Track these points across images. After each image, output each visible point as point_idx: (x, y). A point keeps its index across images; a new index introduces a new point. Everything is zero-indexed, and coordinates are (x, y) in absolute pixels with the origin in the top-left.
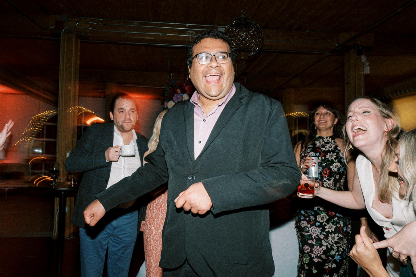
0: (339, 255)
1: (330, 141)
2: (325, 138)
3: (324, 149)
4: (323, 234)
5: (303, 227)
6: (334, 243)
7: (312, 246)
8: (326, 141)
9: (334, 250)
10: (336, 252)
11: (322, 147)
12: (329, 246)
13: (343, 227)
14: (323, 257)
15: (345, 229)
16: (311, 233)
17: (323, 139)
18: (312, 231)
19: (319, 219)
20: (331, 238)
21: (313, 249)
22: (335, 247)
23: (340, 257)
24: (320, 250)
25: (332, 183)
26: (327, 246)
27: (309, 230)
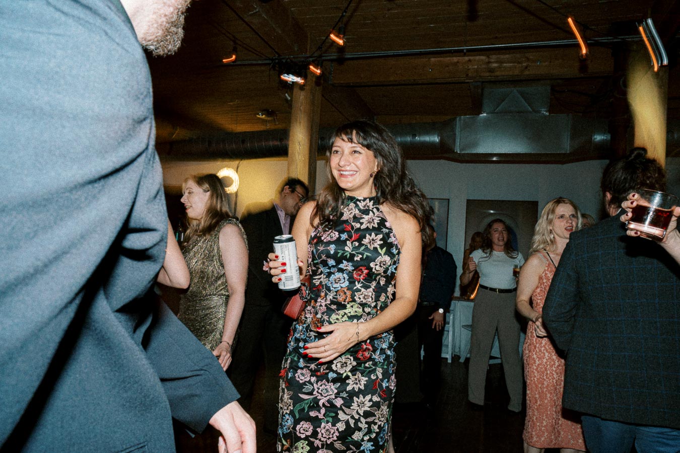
0: (370, 440)
4: (340, 397)
5: (301, 382)
6: (362, 416)
7: (316, 422)
9: (360, 429)
10: (364, 435)
12: (352, 422)
13: (382, 380)
14: (338, 445)
15: (384, 385)
16: (317, 394)
18: (320, 391)
19: (336, 366)
20: (358, 405)
21: (318, 429)
22: (363, 425)
23: (372, 445)
24: (332, 431)
25: (370, 294)
26: (347, 423)
27: (313, 390)
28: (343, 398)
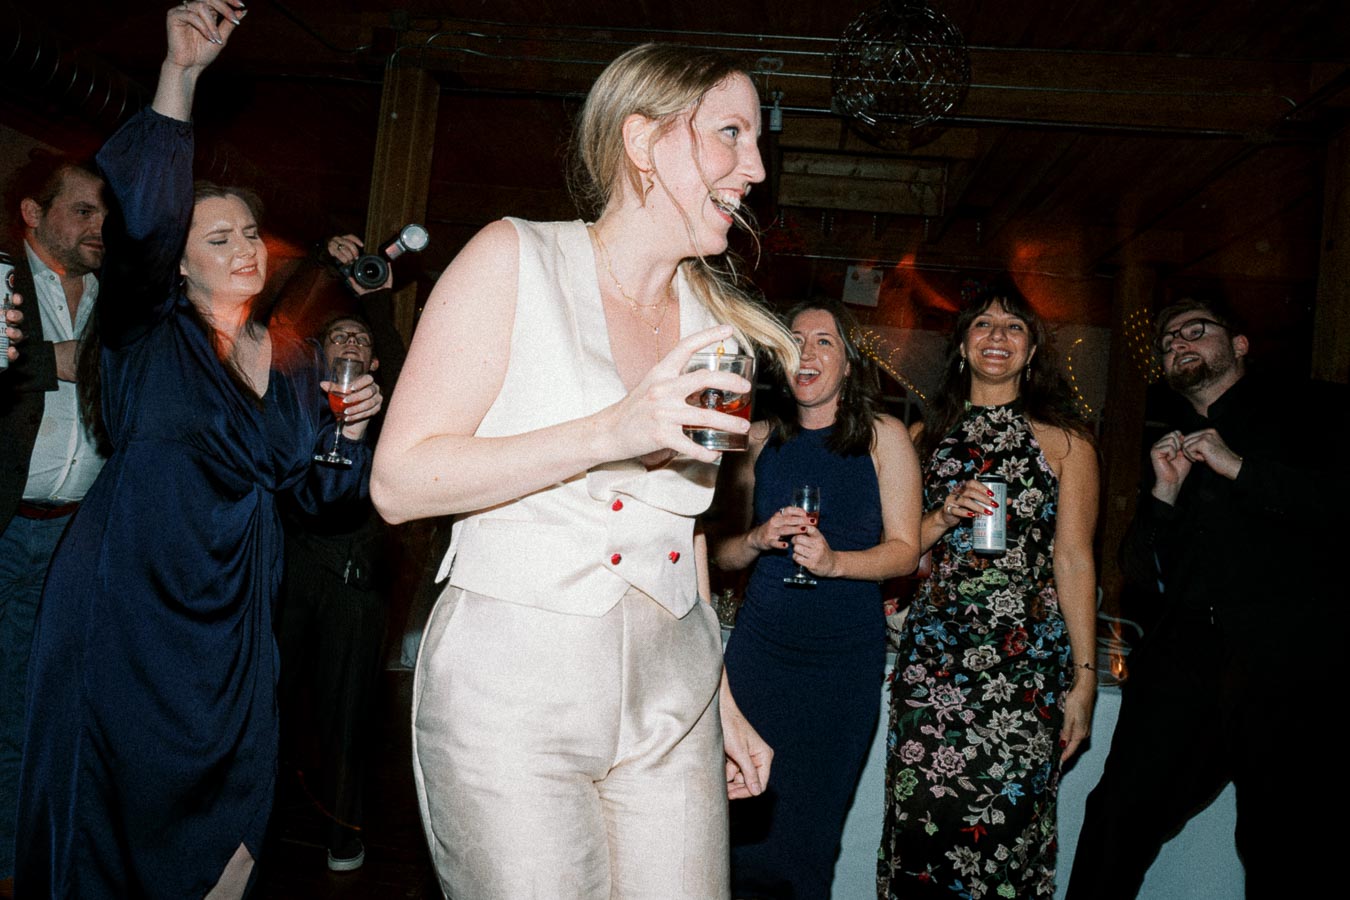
0: (1017, 780)
1: (1010, 418)
2: (991, 411)
3: (990, 448)
4: (971, 709)
5: (910, 683)
6: (1006, 741)
7: (931, 744)
8: (996, 421)
9: (1001, 761)
10: (1008, 771)
11: (983, 442)
12: (987, 748)
13: (1044, 692)
14: (966, 784)
15: (1047, 700)
16: (934, 702)
17: (985, 415)
18: (939, 698)
20: (999, 722)
21: (933, 754)
22: (1006, 755)
23: (1020, 790)
24: (956, 758)
25: (1019, 555)
26: (980, 748)
27: (929, 695)
28: (975, 711)
